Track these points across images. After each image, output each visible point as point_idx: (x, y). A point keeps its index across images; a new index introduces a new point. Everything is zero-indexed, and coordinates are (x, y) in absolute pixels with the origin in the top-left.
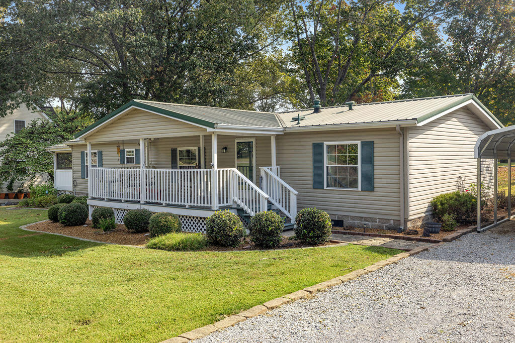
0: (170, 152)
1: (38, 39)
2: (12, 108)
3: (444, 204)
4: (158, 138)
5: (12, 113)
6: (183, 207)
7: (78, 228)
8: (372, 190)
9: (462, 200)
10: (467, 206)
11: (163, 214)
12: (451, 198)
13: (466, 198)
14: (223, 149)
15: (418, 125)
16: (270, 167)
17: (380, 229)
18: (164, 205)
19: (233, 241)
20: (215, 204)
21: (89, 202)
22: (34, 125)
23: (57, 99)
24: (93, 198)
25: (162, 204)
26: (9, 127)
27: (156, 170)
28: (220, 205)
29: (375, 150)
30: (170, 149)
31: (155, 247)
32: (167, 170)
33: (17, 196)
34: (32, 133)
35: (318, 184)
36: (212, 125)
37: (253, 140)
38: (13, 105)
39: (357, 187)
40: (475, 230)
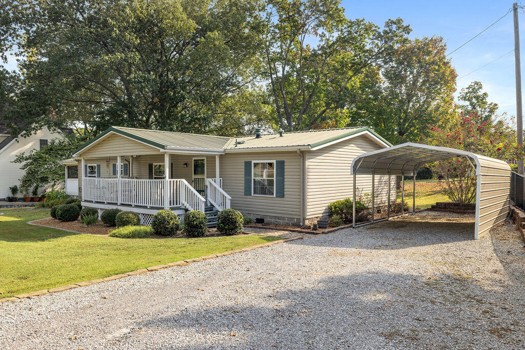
0: (148, 166)
1: (57, 75)
2: (35, 129)
3: (337, 207)
4: (140, 156)
5: (35, 133)
6: (146, 207)
7: (70, 223)
8: (283, 196)
11: (126, 212)
14: (184, 164)
15: (311, 149)
16: (214, 179)
17: (288, 225)
18: (133, 206)
19: (169, 231)
20: (167, 206)
21: (83, 204)
22: (53, 143)
23: (82, 122)
24: (86, 201)
25: (132, 205)
26: (34, 144)
27: (138, 180)
28: (171, 206)
29: (285, 167)
30: (148, 164)
31: (114, 236)
32: (145, 180)
33: (40, 199)
34: (51, 149)
35: (247, 192)
36: (163, 147)
37: (205, 158)
38: (37, 127)
39: (273, 194)
40: (352, 226)
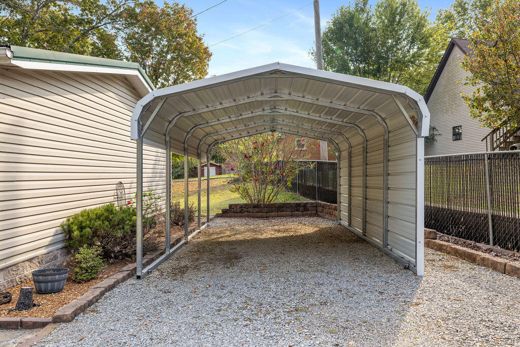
3: (85, 227)
9: (116, 219)
10: (123, 228)
12: (98, 217)
13: (123, 215)
40: (132, 274)
